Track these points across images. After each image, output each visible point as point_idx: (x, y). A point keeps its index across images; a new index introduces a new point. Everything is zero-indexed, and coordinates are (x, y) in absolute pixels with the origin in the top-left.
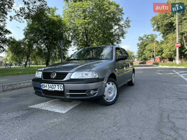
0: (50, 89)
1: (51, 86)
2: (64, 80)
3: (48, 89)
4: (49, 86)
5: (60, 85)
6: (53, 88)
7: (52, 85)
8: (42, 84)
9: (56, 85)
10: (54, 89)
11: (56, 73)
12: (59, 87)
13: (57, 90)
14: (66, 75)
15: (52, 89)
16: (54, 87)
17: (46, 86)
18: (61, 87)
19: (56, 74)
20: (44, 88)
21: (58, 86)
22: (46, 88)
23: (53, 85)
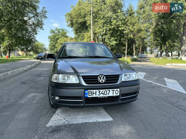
0: (102, 95)
1: (104, 92)
2: (118, 83)
3: (97, 96)
4: (101, 92)
5: (116, 90)
6: (105, 94)
7: (104, 90)
8: (88, 91)
9: (111, 90)
10: (107, 95)
11: (105, 76)
12: (114, 92)
13: (112, 95)
14: (118, 77)
15: (104, 96)
16: (108, 93)
17: (96, 93)
18: (117, 91)
19: (105, 78)
20: (92, 96)
21: (113, 90)
22: (94, 96)
23: (107, 90)
